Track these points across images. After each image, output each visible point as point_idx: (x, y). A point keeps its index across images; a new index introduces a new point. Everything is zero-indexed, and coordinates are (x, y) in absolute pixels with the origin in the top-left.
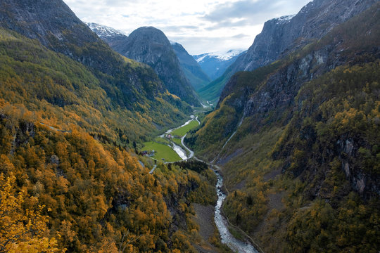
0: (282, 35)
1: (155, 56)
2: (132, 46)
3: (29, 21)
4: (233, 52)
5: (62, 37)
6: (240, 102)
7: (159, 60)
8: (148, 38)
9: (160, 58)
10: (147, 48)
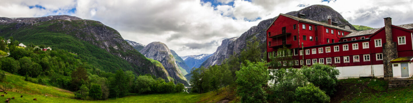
0: (233, 47)
1: (161, 57)
2: (148, 52)
8: (158, 47)
9: (164, 58)
10: (157, 53)
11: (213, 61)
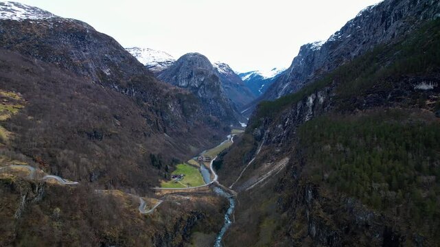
0: (313, 60)
1: (198, 80)
2: (178, 71)
3: (81, 61)
4: (276, 70)
5: (110, 72)
6: (259, 132)
7: (202, 83)
8: (193, 64)
9: (203, 82)
10: (192, 73)
11: (284, 84)
